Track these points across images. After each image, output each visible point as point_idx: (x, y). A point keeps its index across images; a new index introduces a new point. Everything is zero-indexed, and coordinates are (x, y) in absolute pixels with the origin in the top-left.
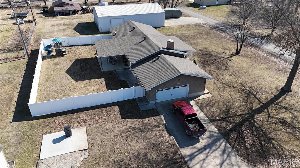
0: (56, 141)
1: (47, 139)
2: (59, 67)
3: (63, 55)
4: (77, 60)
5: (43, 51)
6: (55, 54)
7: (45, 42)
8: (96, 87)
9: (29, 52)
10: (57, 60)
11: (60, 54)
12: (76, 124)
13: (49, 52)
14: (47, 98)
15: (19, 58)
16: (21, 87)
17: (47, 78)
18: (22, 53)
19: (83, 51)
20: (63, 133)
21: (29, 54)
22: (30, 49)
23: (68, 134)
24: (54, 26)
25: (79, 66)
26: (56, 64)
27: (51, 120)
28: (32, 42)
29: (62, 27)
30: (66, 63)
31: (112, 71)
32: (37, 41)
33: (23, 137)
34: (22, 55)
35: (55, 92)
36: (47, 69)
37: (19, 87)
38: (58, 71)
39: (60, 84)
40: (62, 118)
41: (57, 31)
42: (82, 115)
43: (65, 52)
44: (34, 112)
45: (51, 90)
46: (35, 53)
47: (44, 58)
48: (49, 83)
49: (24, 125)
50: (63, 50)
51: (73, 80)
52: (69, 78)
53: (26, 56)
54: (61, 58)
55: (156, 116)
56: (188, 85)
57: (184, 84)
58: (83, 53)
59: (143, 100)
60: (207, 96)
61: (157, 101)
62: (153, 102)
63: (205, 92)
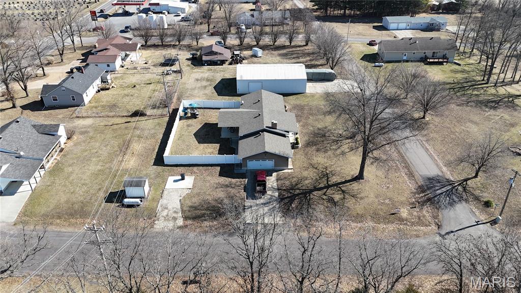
0: (175, 181)
1: (171, 179)
2: (190, 128)
3: (196, 118)
4: (206, 124)
5: (181, 112)
6: (190, 115)
7: (185, 103)
8: (210, 150)
9: (171, 111)
10: (190, 121)
11: (194, 116)
12: (189, 174)
13: (186, 114)
14: (176, 153)
15: (162, 116)
16: (161, 142)
17: (180, 137)
18: (165, 111)
19: (214, 114)
20: (180, 178)
21: (171, 112)
22: (172, 107)
23: (183, 179)
24: (197, 80)
25: (205, 130)
26: (188, 126)
27: (175, 168)
28: (175, 100)
29: (205, 83)
30: (196, 125)
31: (229, 138)
32: (179, 100)
33: (158, 175)
34: (165, 113)
35: (183, 149)
36: (182, 129)
37: (160, 141)
38: (188, 132)
39: (187, 143)
40: (182, 168)
41: (199, 88)
42: (195, 169)
43: (197, 115)
44: (166, 162)
45: (180, 148)
46: (176, 111)
47: (181, 118)
48: (180, 142)
49: (160, 168)
50: (197, 113)
51: (197, 142)
52: (195, 139)
53: (168, 115)
54: (194, 120)
55: (242, 178)
56: (274, 160)
57: (270, 159)
58: (213, 117)
59: (239, 165)
60: (290, 171)
61: (248, 168)
62: (246, 168)
63: (289, 168)
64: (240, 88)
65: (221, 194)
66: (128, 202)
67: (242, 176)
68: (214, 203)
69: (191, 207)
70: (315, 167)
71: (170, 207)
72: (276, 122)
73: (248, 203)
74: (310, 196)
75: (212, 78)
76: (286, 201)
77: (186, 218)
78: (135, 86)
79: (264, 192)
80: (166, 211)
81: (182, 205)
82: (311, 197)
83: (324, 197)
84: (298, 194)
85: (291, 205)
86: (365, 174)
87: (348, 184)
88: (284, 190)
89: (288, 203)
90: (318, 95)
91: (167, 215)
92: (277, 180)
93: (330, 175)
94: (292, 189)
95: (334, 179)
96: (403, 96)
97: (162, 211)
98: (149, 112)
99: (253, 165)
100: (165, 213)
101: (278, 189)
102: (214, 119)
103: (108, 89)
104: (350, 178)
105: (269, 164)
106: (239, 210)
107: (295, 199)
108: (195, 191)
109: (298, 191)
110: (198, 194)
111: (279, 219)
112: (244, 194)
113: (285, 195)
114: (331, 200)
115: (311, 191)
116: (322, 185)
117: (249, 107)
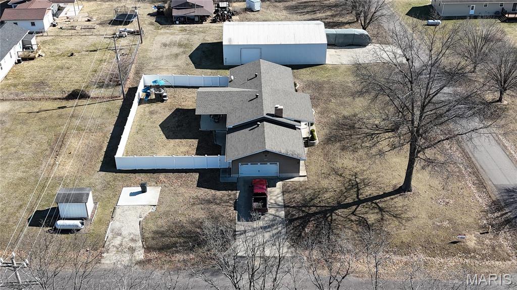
0: (132, 194)
1: (126, 191)
2: (154, 116)
3: (163, 101)
4: (178, 110)
5: (141, 93)
6: (153, 97)
7: (147, 79)
8: (184, 149)
9: (126, 90)
10: (155, 106)
11: (160, 98)
12: (153, 184)
13: (148, 95)
14: (133, 153)
15: (113, 98)
16: (111, 137)
17: (139, 129)
18: (118, 91)
19: (190, 96)
20: (140, 189)
21: (125, 93)
22: (128, 85)
23: (144, 191)
24: (165, 45)
25: (177, 119)
26: (151, 113)
27: (132, 175)
28: (131, 75)
29: (176, 50)
30: (163, 112)
31: (211, 132)
32: (138, 74)
33: (107, 186)
34: (117, 94)
35: (143, 148)
36: (142, 117)
37: (109, 136)
38: (151, 122)
39: (150, 139)
40: (142, 175)
41: (167, 57)
42: (162, 176)
43: (165, 96)
44: (119, 167)
45: (139, 145)
46: (133, 90)
47: (141, 102)
48: (139, 136)
49: (109, 176)
50: (164, 94)
51: (164, 137)
52: (162, 133)
53: (122, 96)
54: (161, 104)
55: (232, 190)
56: (278, 163)
57: (273, 162)
58: (188, 100)
59: (227, 171)
60: (302, 179)
61: (241, 175)
62: (236, 176)
63: (301, 174)
64: (228, 57)
65: (199, 214)
66: (64, 226)
67: (231, 186)
68: (189, 227)
69: (156, 232)
70: (340, 173)
71: (125, 233)
72: (282, 107)
73: (241, 226)
74: (331, 215)
75: (186, 42)
76: (297, 223)
77: (148, 249)
78: (72, 55)
79: (263, 210)
80: (119, 238)
81: (142, 229)
82: (334, 218)
83: (353, 218)
84: (315, 214)
85: (304, 229)
86: (413, 183)
87: (388, 198)
88: (294, 207)
89: (299, 226)
90: (343, 68)
91: (121, 245)
92: (283, 193)
93: (361, 186)
94: (305, 206)
95: (368, 192)
96: (470, 68)
97: (114, 238)
98: (93, 93)
99: (247, 171)
100: (117, 241)
101: (285, 206)
102: (190, 103)
103: (32, 59)
104: (390, 190)
105: (271, 169)
106: (227, 237)
107: (309, 221)
108: (162, 209)
109: (314, 209)
110: (167, 214)
111: (286, 250)
112: (234, 214)
113: (293, 215)
114: (363, 222)
115: (333, 209)
116: (349, 200)
117: (243, 85)
